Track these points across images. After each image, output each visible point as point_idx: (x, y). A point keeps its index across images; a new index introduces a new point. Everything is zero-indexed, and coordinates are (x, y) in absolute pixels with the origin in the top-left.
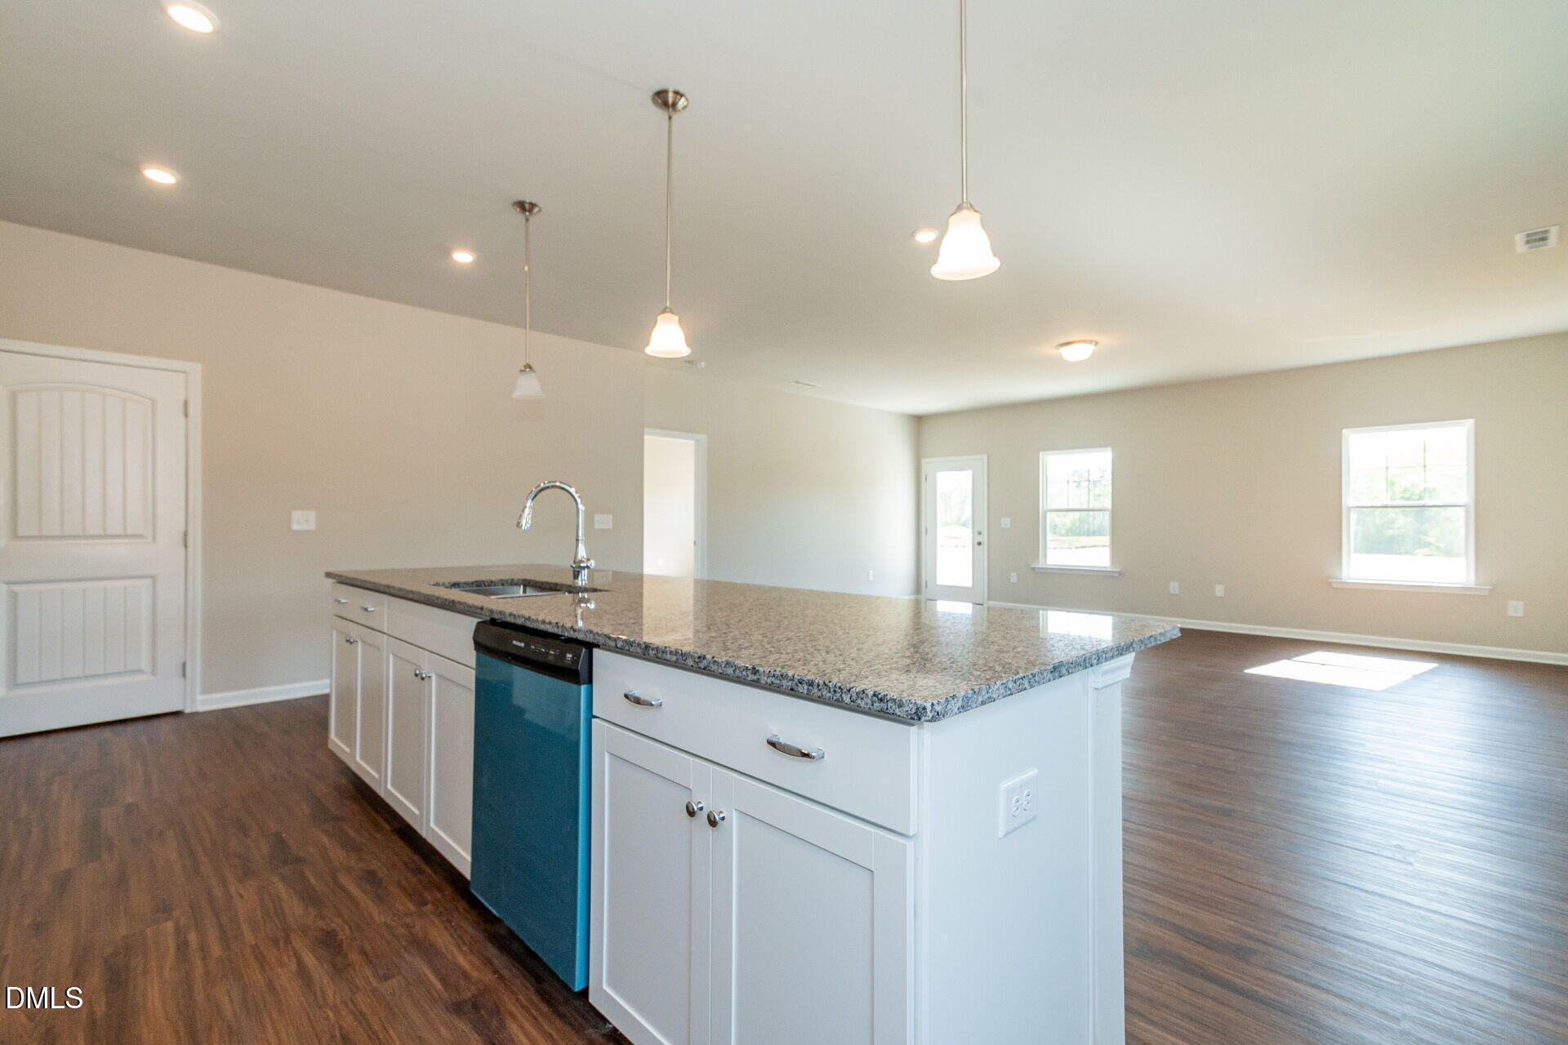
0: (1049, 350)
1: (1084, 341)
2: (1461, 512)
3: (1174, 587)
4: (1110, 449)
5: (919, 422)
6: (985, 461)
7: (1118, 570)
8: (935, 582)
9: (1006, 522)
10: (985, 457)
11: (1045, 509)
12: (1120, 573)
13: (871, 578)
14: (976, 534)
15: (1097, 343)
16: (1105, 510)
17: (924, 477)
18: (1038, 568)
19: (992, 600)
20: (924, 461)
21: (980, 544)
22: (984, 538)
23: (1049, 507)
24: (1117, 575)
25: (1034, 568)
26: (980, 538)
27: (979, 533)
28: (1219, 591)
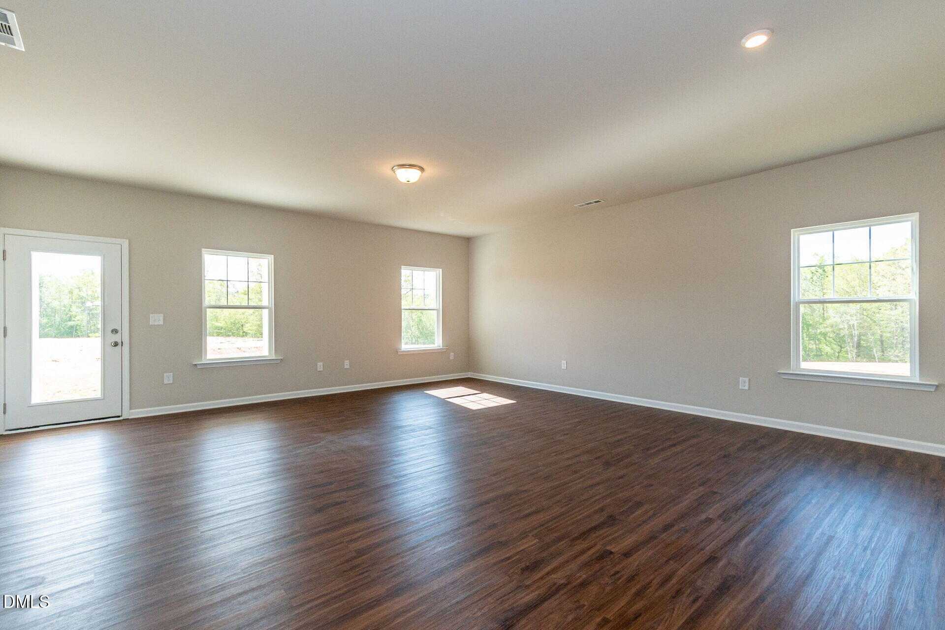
3: (320, 366)
6: (126, 247)
7: (279, 357)
8: (29, 402)
12: (280, 361)
18: (200, 364)
19: (136, 408)
22: (123, 338)
24: (277, 362)
25: (196, 365)
26: (117, 338)
27: (115, 331)
28: (347, 365)
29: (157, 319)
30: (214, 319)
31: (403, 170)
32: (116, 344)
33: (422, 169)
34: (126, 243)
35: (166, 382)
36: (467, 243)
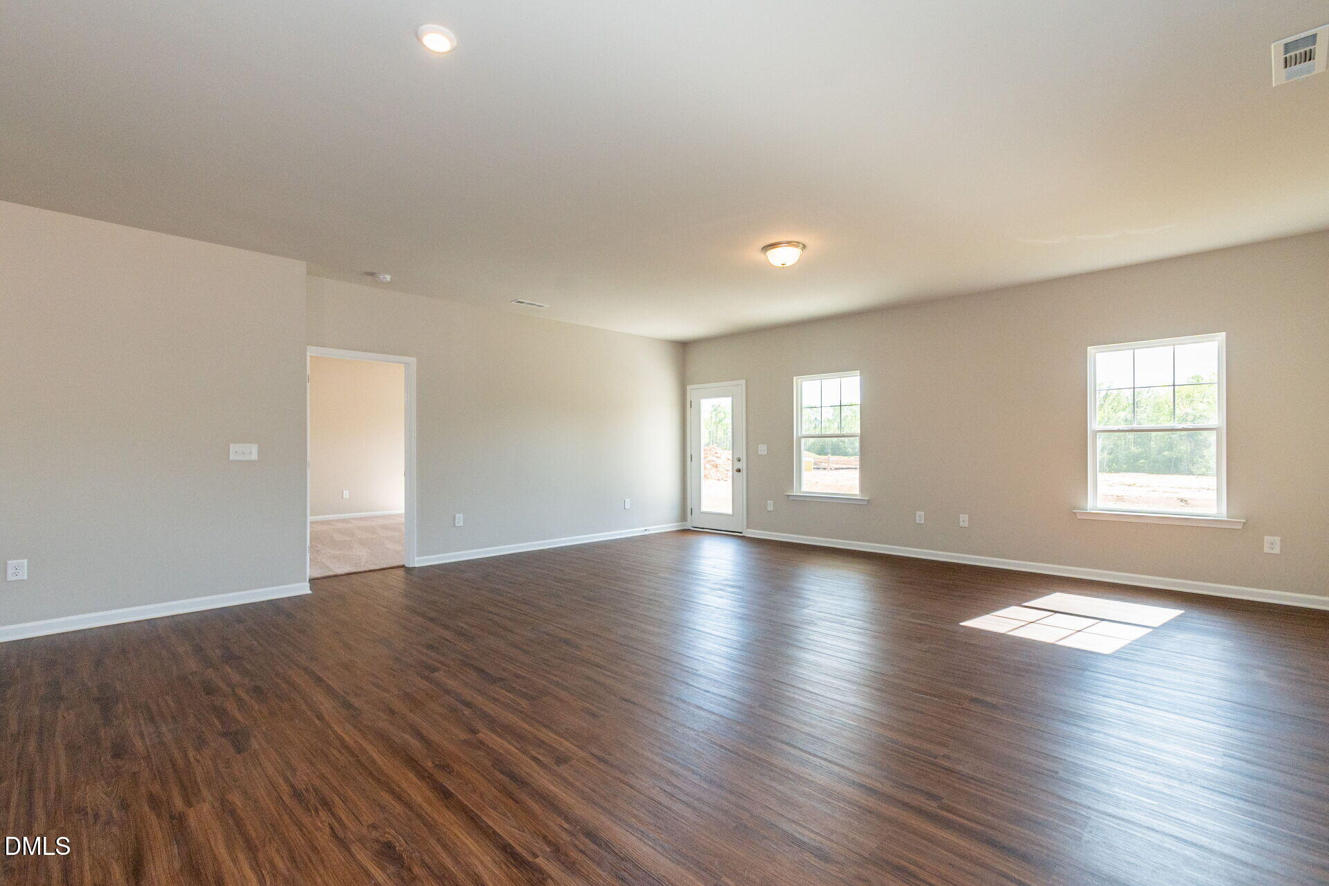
0: (756, 255)
1: (789, 243)
2: (1212, 437)
3: (920, 516)
4: (858, 372)
5: (683, 349)
6: (744, 386)
7: (867, 498)
8: (700, 509)
9: (763, 449)
10: (743, 382)
11: (799, 435)
12: (869, 501)
13: (628, 506)
14: (735, 460)
15: (804, 246)
16: (856, 436)
17: (688, 403)
18: (793, 496)
19: (750, 528)
20: (689, 387)
21: (739, 471)
22: (742, 465)
23: (804, 433)
24: (865, 503)
25: (788, 496)
26: (739, 465)
27: (739, 460)
28: (963, 521)
35: (769, 508)
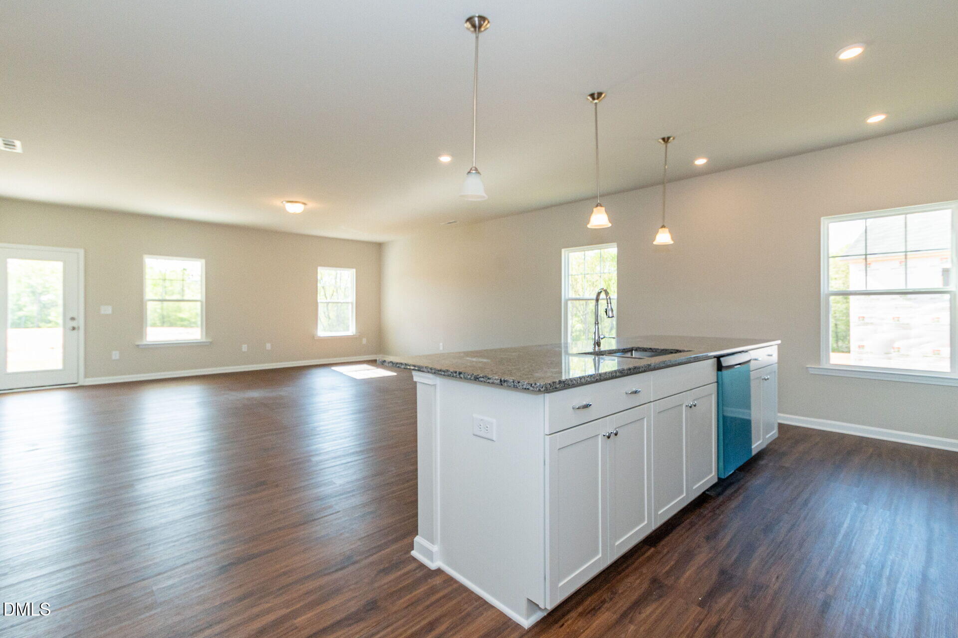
3: (245, 348)
6: (82, 255)
7: (210, 340)
12: (211, 343)
14: (68, 320)
16: (199, 300)
18: (141, 345)
19: (89, 377)
22: (78, 323)
24: (208, 344)
25: (138, 346)
26: (74, 324)
27: (73, 319)
28: (268, 346)
29: (107, 310)
30: (152, 310)
31: (289, 204)
32: (74, 329)
33: (304, 204)
34: (82, 252)
35: (114, 358)
36: (379, 247)
